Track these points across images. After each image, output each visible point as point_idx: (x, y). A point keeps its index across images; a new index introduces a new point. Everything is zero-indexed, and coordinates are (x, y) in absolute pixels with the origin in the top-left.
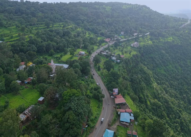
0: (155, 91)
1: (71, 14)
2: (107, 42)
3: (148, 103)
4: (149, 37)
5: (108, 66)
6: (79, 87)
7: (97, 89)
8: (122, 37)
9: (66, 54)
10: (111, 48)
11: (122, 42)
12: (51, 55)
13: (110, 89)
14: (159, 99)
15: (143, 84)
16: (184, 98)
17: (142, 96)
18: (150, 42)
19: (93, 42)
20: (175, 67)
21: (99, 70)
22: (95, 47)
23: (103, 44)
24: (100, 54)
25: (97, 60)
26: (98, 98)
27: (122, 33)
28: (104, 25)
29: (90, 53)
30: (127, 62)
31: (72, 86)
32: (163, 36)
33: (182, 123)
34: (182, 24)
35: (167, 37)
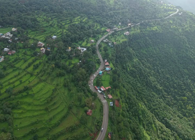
0: (134, 63)
1: (85, 9)
2: (108, 32)
3: (129, 70)
4: (139, 26)
5: (106, 50)
6: (92, 58)
7: (99, 60)
8: (119, 27)
9: (84, 41)
10: (110, 37)
11: (118, 31)
12: (77, 43)
13: (104, 60)
14: (136, 68)
15: (127, 59)
16: (155, 69)
17: (124, 65)
18: (139, 31)
19: (98, 32)
20: (155, 49)
21: (101, 51)
22: (100, 36)
23: (105, 34)
24: (102, 41)
25: (100, 46)
26: (99, 63)
27: (120, 24)
28: (107, 17)
29: (97, 41)
30: (117, 46)
31: (89, 58)
32: (150, 26)
33: (147, 81)
34: (169, 14)
35: (153, 27)
